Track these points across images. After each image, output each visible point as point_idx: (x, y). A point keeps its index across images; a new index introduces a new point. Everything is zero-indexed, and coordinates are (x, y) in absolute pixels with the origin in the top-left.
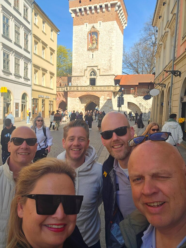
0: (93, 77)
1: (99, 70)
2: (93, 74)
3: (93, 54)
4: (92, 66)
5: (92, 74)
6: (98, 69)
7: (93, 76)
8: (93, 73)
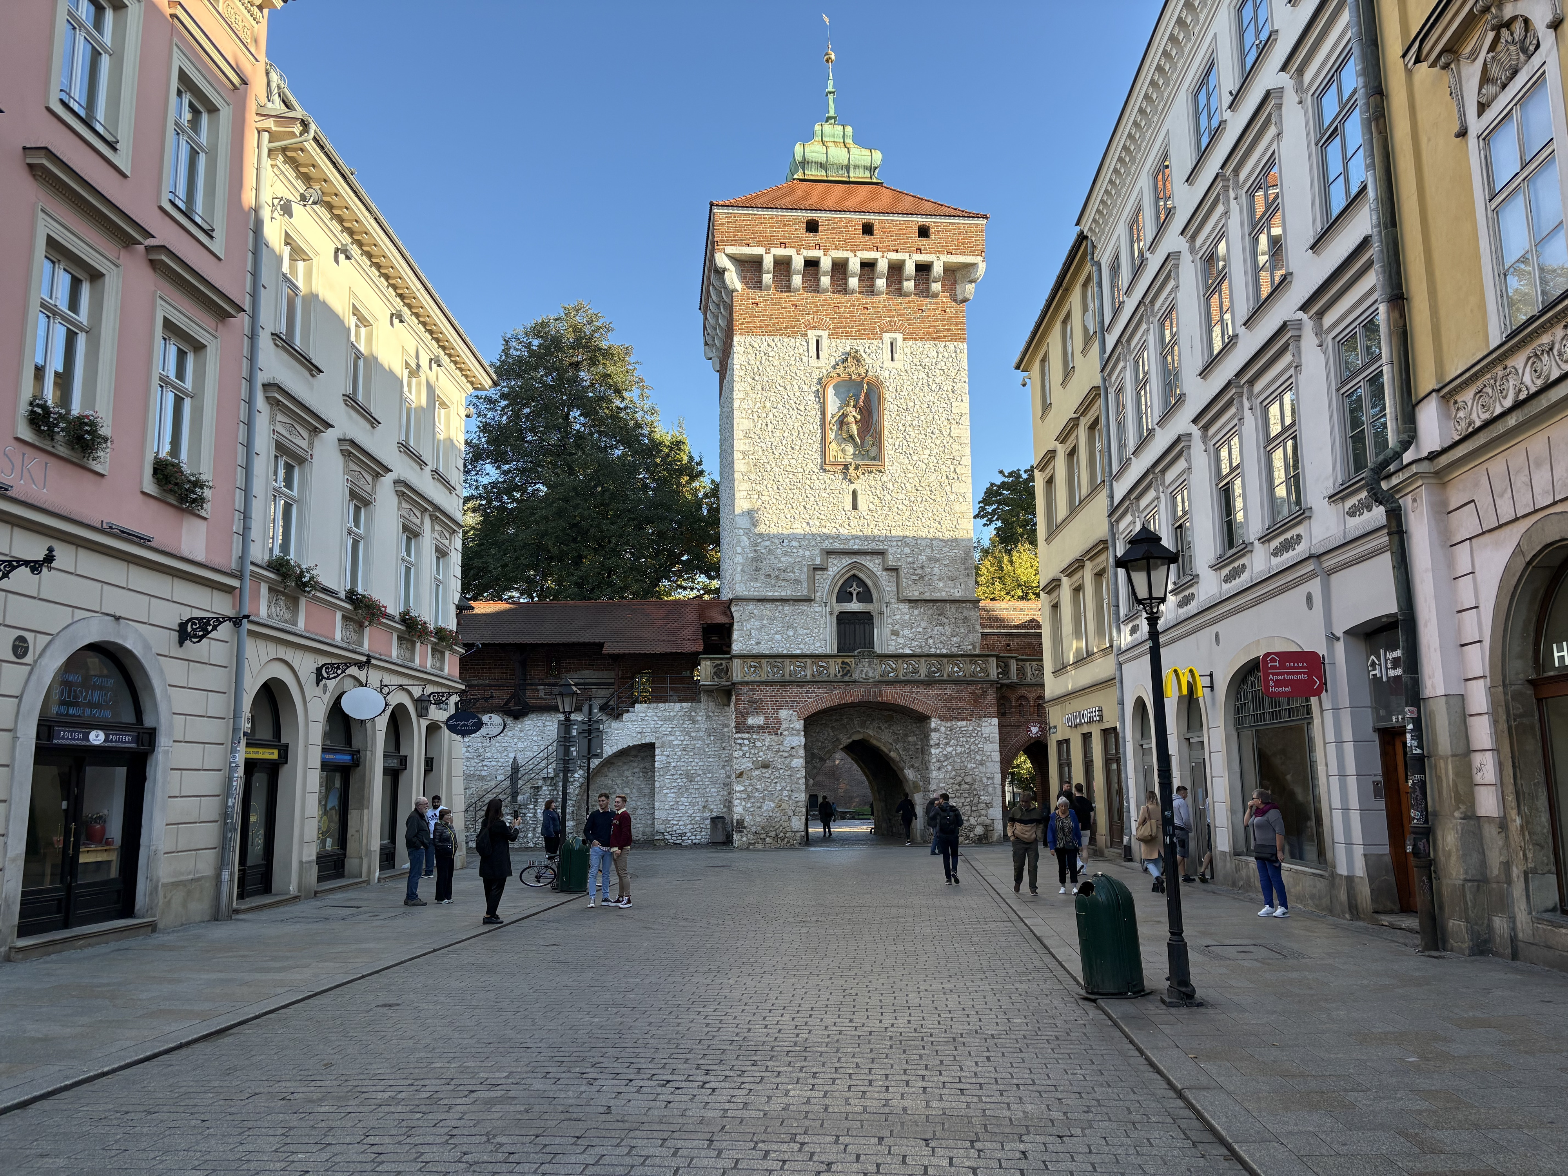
0: (855, 606)
1: (894, 574)
2: (858, 594)
3: (854, 493)
4: (856, 547)
5: (851, 594)
6: (887, 569)
7: (859, 600)
8: (855, 589)
